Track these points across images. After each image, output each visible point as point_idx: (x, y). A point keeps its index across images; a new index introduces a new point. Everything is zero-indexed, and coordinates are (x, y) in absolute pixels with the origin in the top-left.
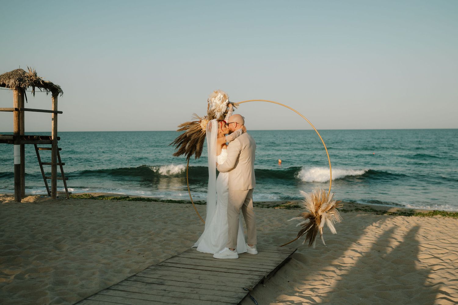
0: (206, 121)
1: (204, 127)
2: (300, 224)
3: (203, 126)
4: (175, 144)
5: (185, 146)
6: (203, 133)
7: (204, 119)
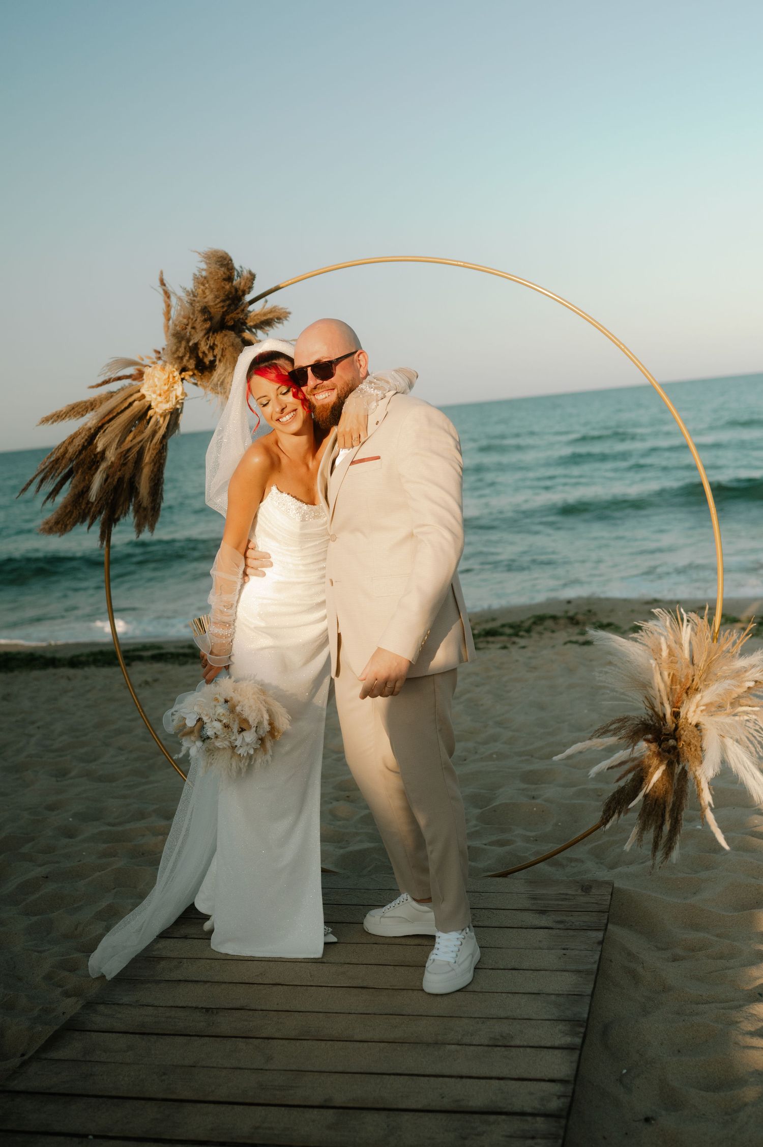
0: (163, 369)
1: (159, 399)
2: (604, 764)
3: (154, 392)
4: (42, 481)
5: (88, 488)
6: (157, 422)
7: (154, 363)
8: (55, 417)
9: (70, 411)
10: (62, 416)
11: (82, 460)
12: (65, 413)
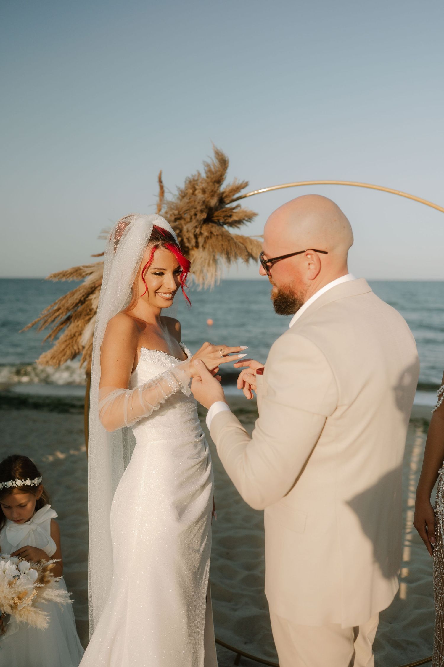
8: (61, 275)
9: (74, 272)
10: (67, 275)
11: (79, 312)
12: (69, 273)
